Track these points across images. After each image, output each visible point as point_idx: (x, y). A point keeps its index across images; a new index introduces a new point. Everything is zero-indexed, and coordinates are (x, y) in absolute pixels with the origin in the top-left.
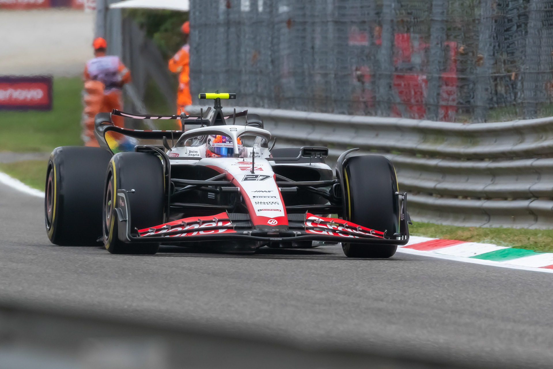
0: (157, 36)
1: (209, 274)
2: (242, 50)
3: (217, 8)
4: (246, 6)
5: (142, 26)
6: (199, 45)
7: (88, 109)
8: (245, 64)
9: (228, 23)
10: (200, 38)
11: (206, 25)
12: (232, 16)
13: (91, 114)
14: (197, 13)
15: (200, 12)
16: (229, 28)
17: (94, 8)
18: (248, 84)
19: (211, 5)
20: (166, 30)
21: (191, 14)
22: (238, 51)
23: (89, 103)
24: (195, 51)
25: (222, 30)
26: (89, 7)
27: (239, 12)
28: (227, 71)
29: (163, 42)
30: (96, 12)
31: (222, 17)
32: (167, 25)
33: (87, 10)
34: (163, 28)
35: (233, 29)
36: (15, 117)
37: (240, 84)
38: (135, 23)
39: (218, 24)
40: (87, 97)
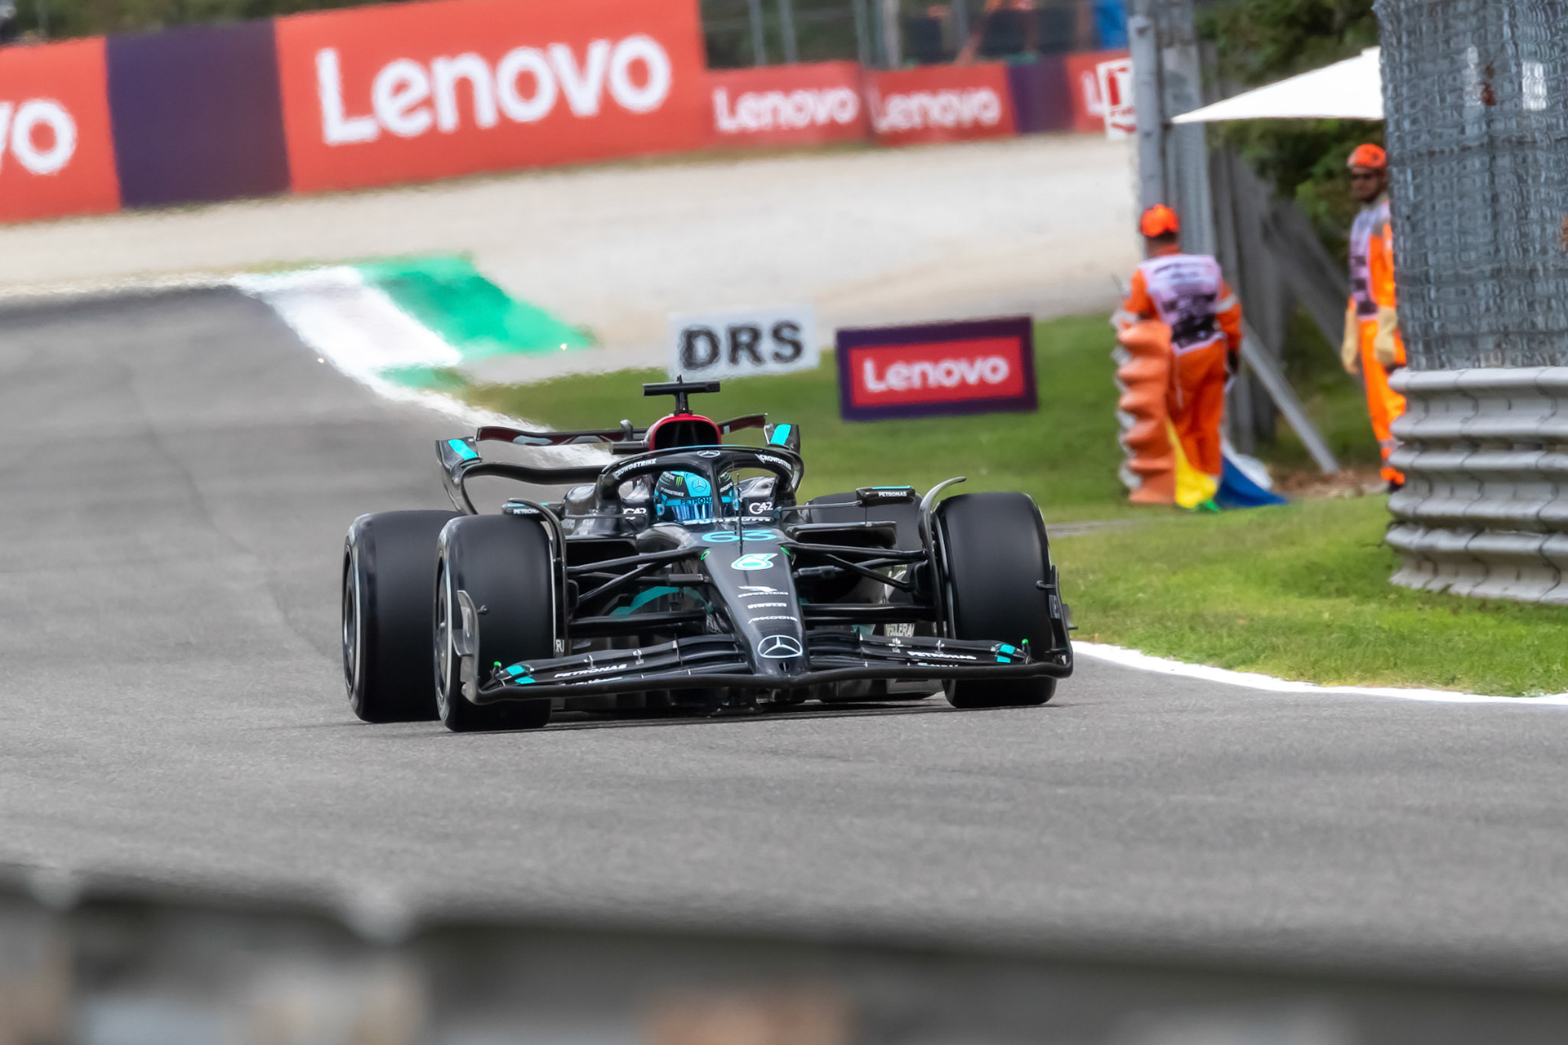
0: (1305, 189)
1: (1477, 820)
2: (1534, 214)
3: (1459, 108)
4: (1536, 97)
5: (1262, 169)
6: (1416, 207)
7: (1129, 398)
8: (1544, 251)
9: (1490, 146)
10: (1418, 189)
11: (1431, 154)
12: (1499, 126)
13: (1140, 413)
14: (1406, 125)
15: (1414, 122)
16: (1493, 158)
17: (1130, 129)
18: (1553, 303)
19: (1443, 100)
20: (1330, 175)
21: (1391, 128)
22: (1523, 218)
23: (1132, 382)
24: (1409, 222)
25: (1476, 163)
26: (1116, 126)
27: (1521, 114)
28: (1496, 274)
29: (1322, 207)
30: (1135, 137)
31: (1472, 131)
32: (1329, 161)
33: (1114, 134)
34: (1318, 169)
35: (1504, 161)
36: (941, 432)
37: (1531, 305)
38: (1245, 163)
39: (1465, 149)
40: (1129, 366)
